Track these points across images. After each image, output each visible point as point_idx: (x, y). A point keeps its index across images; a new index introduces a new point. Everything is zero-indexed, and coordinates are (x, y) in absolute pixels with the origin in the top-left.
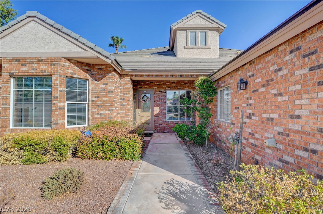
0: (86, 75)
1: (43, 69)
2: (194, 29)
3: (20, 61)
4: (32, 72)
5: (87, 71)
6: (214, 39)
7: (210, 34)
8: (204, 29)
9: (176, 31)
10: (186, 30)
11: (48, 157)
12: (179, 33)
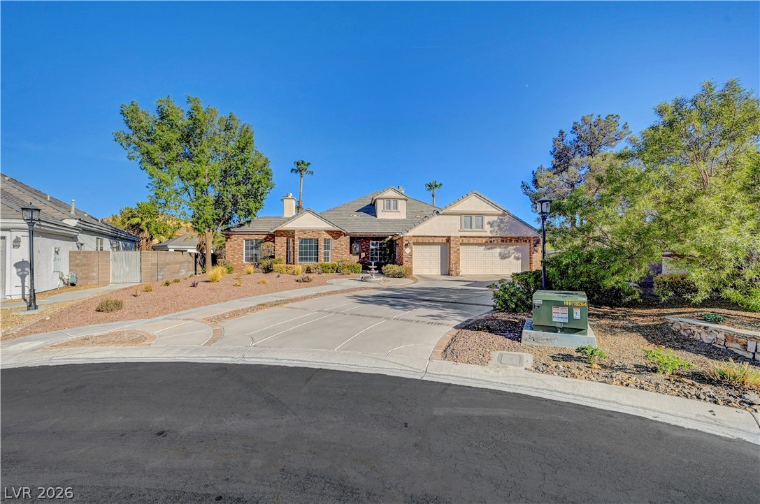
0: (330, 237)
1: (315, 236)
2: (389, 199)
3: (304, 231)
4: (309, 237)
5: (330, 235)
6: (402, 205)
7: (399, 201)
8: (396, 199)
9: (376, 200)
10: (384, 199)
11: (330, 270)
12: (378, 201)
